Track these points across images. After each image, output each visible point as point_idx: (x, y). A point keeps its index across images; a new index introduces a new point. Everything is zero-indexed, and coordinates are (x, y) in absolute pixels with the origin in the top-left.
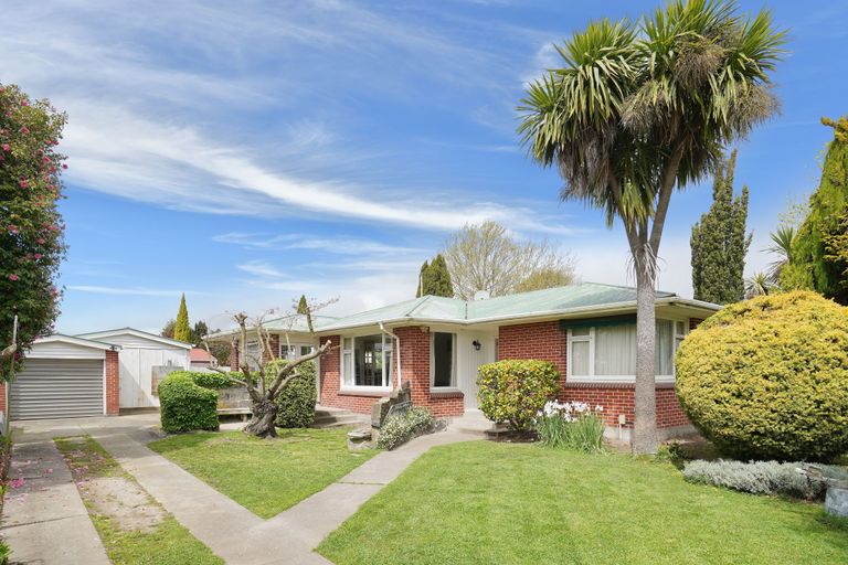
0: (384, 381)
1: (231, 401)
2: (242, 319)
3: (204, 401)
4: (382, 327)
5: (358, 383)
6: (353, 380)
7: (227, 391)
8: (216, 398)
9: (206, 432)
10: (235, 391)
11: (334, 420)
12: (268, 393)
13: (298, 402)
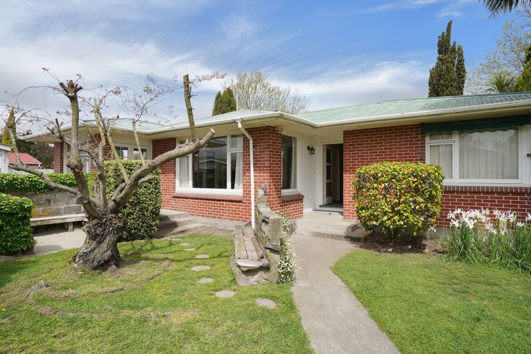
0: (229, 184)
1: (53, 207)
2: (72, 91)
3: (10, 214)
4: (240, 125)
5: (195, 185)
6: (191, 183)
7: (48, 196)
8: (29, 210)
9: (12, 258)
10: (58, 195)
11: (175, 225)
12: (111, 204)
13: (141, 210)
